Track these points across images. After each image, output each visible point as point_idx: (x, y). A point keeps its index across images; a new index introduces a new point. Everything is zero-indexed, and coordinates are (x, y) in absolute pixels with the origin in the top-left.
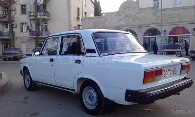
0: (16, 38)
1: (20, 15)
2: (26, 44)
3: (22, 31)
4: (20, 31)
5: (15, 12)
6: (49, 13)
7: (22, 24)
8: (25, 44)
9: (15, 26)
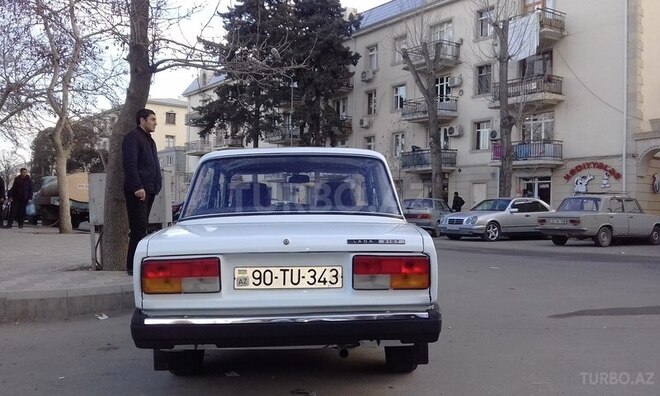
0: (460, 171)
1: (473, 97)
2: (487, 187)
3: (478, 148)
4: (470, 149)
5: (458, 90)
6: (560, 81)
7: (478, 125)
8: (485, 186)
9: (456, 133)
